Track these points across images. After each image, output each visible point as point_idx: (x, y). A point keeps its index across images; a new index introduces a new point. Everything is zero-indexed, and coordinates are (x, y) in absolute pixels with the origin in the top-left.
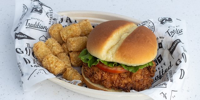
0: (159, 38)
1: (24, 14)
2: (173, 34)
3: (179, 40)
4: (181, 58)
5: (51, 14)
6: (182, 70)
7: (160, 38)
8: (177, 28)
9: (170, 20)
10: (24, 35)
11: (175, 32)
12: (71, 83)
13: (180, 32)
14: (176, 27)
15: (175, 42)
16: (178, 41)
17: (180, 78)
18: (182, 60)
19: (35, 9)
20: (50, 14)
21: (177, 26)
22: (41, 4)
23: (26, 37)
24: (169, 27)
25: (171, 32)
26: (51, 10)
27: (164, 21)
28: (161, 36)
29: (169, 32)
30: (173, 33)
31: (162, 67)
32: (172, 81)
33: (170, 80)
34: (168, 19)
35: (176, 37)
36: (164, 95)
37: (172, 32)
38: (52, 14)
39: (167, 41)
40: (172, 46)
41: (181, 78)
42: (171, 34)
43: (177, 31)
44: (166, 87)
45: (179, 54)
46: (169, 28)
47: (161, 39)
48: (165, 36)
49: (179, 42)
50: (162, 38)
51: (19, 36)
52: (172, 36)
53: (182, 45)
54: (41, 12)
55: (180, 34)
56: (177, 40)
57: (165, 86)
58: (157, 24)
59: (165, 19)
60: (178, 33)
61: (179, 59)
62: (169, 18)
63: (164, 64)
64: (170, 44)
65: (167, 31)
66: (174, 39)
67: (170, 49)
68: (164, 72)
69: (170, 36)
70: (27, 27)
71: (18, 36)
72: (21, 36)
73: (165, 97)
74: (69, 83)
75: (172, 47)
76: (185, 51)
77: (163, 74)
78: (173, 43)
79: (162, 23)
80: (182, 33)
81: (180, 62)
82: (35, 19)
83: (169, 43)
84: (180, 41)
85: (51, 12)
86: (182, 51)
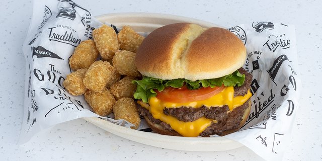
0: (253, 53)
1: (46, 21)
2: (275, 47)
3: (285, 56)
4: (288, 84)
5: (88, 20)
6: (289, 101)
7: (255, 53)
8: (281, 38)
9: (270, 25)
10: (47, 51)
11: (278, 45)
12: (118, 124)
13: (286, 44)
14: (279, 36)
15: (278, 59)
16: (283, 58)
17: (287, 114)
18: (290, 86)
19: (63, 13)
20: (86, 20)
21: (281, 36)
22: (74, 5)
23: (50, 54)
24: (269, 37)
25: (272, 44)
26: (88, 13)
27: (261, 27)
28: (257, 50)
29: (269, 43)
30: (275, 45)
31: (259, 99)
32: (274, 118)
33: (271, 118)
34: (267, 24)
35: (279, 52)
36: (263, 140)
37: (274, 43)
38: (90, 20)
39: (267, 58)
40: (274, 65)
41: (289, 114)
42: (271, 47)
43: (282, 43)
44: (265, 128)
45: (285, 78)
46: (268, 39)
47: (257, 55)
48: (263, 50)
49: (284, 60)
50: (258, 53)
51: (39, 52)
52: (274, 51)
53: (290, 64)
54: (73, 16)
55: (286, 47)
56: (282, 56)
57: (263, 126)
58: (251, 32)
59: (263, 24)
60: (282, 46)
61: (285, 86)
62: (270, 23)
63: (262, 94)
64: (271, 63)
65: (266, 43)
66: (276, 55)
67: (270, 71)
68: (261, 107)
69: (271, 50)
70: (50, 38)
71: (37, 52)
72: (42, 53)
73: (264, 143)
74: (114, 123)
75: (273, 67)
76: (293, 72)
77: (260, 110)
78: (276, 61)
79: (258, 29)
80: (288, 46)
81: (287, 89)
82: (63, 26)
83: (270, 61)
84: (286, 58)
85: (89, 17)
86: (290, 74)
